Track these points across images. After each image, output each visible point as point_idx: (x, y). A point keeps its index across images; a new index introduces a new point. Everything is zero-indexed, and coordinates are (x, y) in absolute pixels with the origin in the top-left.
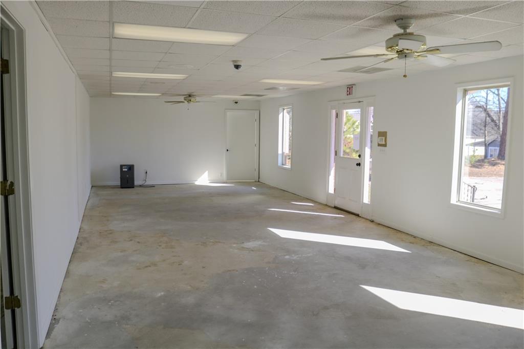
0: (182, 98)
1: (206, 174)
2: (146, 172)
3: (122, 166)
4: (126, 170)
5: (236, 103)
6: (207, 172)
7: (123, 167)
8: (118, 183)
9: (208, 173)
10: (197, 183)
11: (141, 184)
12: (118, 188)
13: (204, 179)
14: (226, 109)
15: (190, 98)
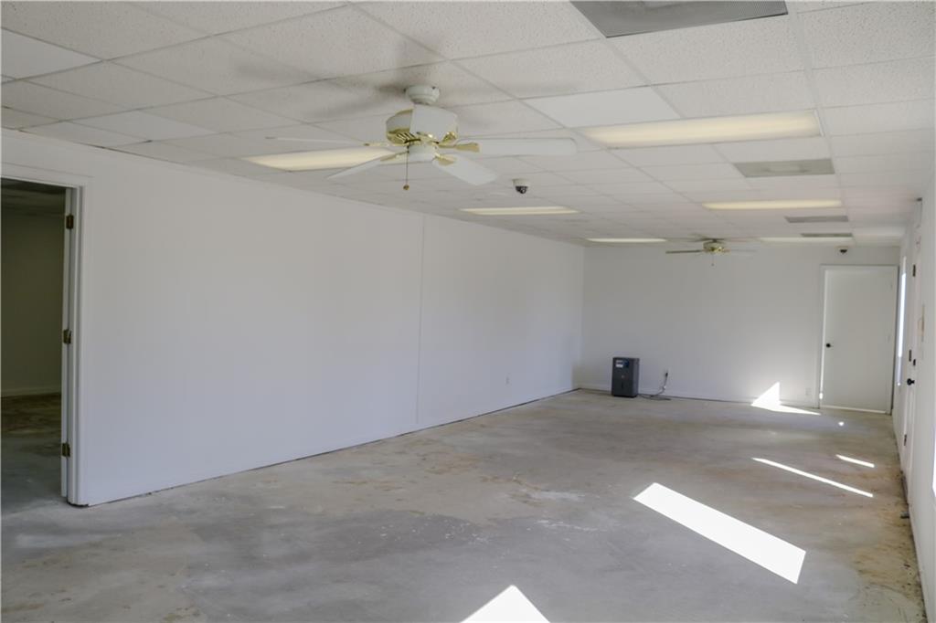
0: (701, 245)
1: (776, 388)
2: (667, 375)
3: (615, 359)
4: (621, 366)
5: (843, 251)
6: (777, 385)
7: (618, 361)
8: (608, 387)
9: (781, 386)
10: (757, 403)
11: (654, 394)
12: (608, 395)
13: (770, 398)
14: (822, 264)
15: (715, 245)
